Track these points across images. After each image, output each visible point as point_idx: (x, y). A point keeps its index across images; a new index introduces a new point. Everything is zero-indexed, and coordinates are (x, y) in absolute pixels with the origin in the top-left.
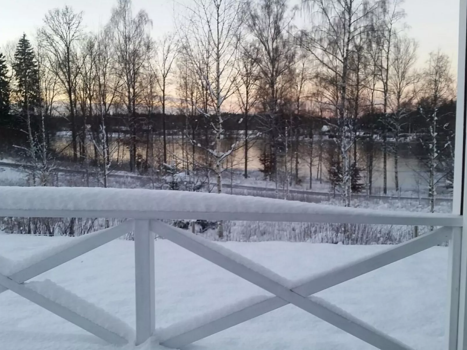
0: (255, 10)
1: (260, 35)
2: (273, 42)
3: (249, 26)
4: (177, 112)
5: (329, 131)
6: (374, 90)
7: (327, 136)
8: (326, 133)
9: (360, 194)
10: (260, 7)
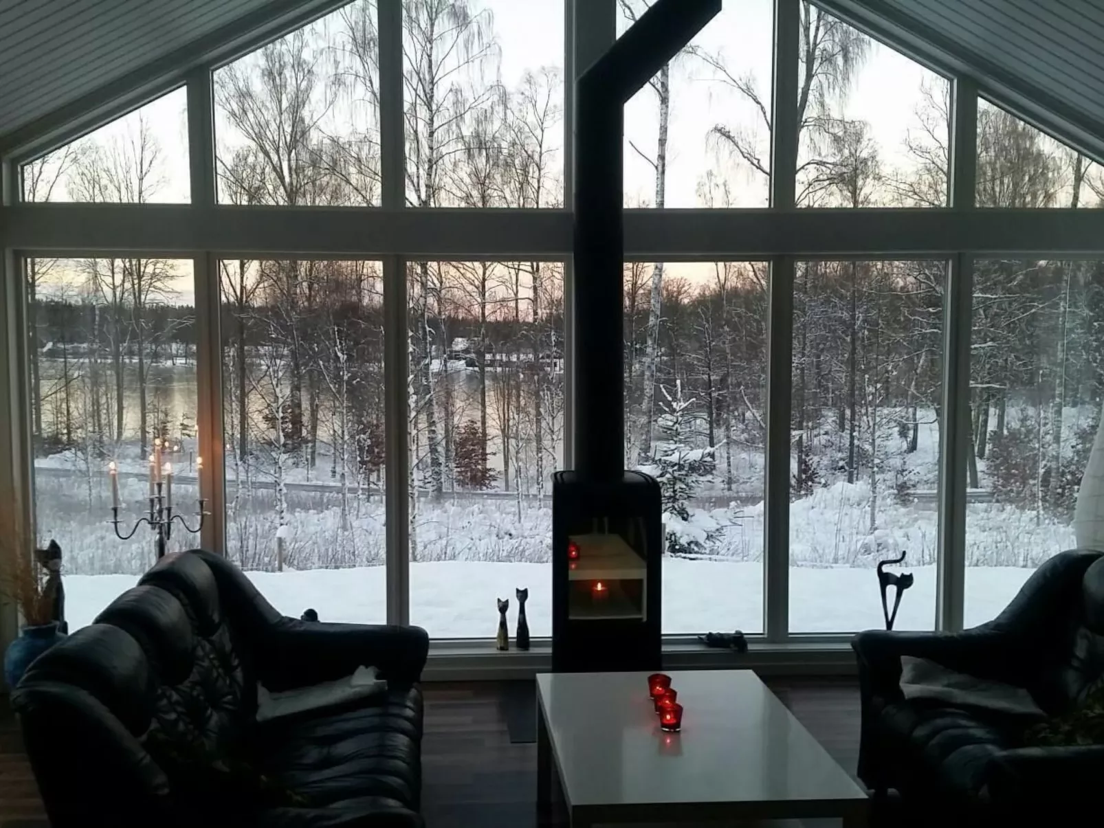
0: (246, 80)
1: (259, 138)
2: (289, 155)
3: (233, 114)
4: (77, 301)
5: (467, 351)
6: (519, 270)
7: (463, 362)
8: (462, 355)
9: (485, 490)
10: (258, 72)
